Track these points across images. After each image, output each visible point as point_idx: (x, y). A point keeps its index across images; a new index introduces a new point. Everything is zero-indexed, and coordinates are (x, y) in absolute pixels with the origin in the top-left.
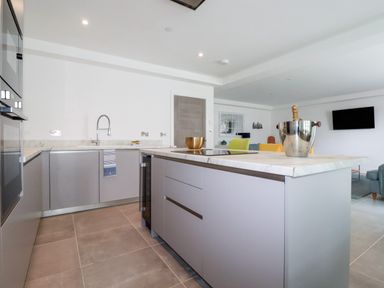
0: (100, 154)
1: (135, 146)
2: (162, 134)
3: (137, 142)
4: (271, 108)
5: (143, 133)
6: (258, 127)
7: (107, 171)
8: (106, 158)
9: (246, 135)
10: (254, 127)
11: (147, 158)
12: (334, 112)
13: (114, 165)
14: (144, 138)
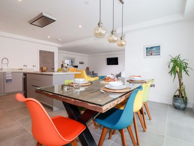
0: (4, 74)
1: (20, 71)
2: (33, 66)
3: (21, 69)
4: (87, 55)
5: (24, 66)
6: (82, 63)
7: (7, 81)
8: (7, 75)
9: (76, 67)
10: (80, 63)
11: (25, 74)
12: (107, 59)
13: (11, 78)
14: (25, 67)
